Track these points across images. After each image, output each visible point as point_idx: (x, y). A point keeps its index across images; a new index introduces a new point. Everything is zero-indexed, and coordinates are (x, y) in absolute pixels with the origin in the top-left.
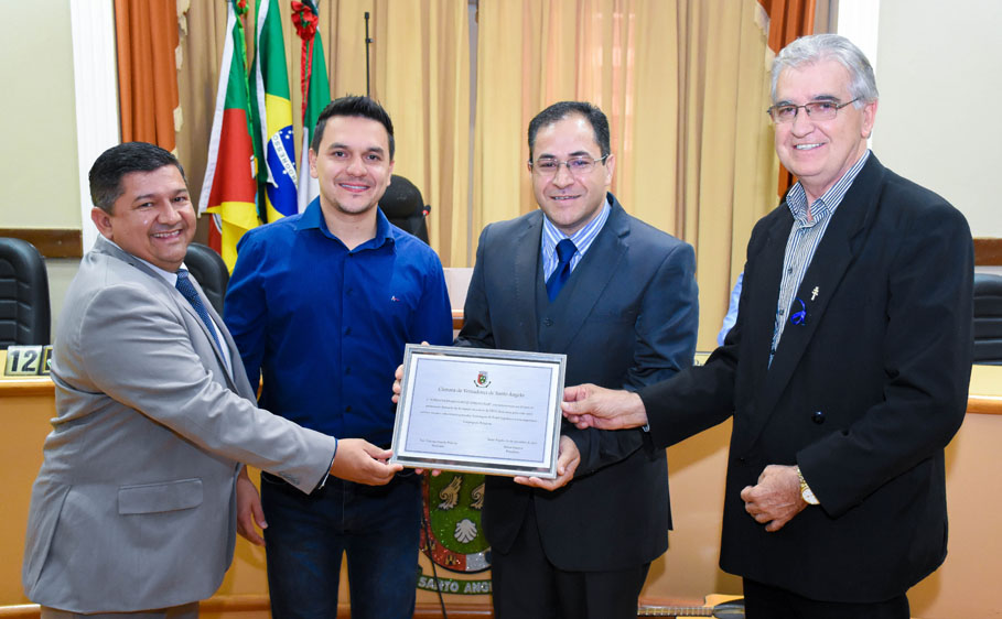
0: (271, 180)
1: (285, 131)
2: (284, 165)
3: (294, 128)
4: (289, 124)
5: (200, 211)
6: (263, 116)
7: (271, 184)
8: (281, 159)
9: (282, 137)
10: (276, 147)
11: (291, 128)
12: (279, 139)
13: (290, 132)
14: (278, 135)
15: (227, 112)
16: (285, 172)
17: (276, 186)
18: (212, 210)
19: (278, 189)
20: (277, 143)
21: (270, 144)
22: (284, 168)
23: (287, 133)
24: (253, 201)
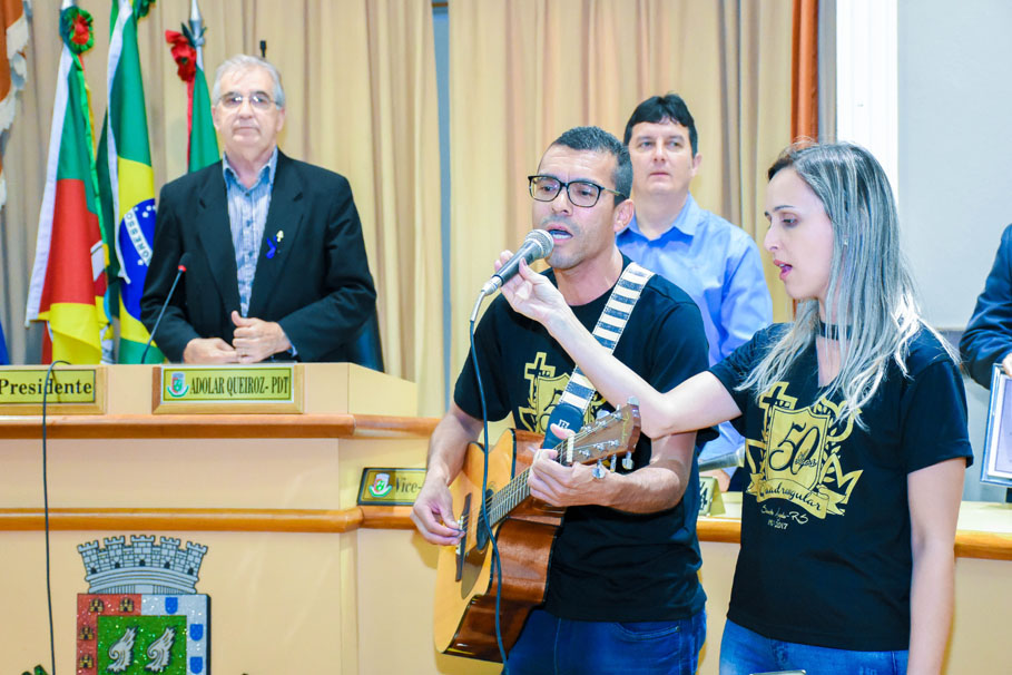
0: (122, 273)
1: (142, 207)
2: (140, 252)
4: (148, 197)
5: (28, 318)
6: (116, 188)
7: (122, 279)
8: (136, 245)
9: (139, 214)
10: (130, 229)
11: (151, 202)
12: (135, 219)
13: (149, 208)
14: (132, 212)
15: (60, 184)
16: (140, 262)
17: (128, 281)
18: (43, 316)
19: (131, 285)
20: (132, 223)
21: (123, 225)
22: (139, 258)
23: (145, 210)
24: (93, 302)
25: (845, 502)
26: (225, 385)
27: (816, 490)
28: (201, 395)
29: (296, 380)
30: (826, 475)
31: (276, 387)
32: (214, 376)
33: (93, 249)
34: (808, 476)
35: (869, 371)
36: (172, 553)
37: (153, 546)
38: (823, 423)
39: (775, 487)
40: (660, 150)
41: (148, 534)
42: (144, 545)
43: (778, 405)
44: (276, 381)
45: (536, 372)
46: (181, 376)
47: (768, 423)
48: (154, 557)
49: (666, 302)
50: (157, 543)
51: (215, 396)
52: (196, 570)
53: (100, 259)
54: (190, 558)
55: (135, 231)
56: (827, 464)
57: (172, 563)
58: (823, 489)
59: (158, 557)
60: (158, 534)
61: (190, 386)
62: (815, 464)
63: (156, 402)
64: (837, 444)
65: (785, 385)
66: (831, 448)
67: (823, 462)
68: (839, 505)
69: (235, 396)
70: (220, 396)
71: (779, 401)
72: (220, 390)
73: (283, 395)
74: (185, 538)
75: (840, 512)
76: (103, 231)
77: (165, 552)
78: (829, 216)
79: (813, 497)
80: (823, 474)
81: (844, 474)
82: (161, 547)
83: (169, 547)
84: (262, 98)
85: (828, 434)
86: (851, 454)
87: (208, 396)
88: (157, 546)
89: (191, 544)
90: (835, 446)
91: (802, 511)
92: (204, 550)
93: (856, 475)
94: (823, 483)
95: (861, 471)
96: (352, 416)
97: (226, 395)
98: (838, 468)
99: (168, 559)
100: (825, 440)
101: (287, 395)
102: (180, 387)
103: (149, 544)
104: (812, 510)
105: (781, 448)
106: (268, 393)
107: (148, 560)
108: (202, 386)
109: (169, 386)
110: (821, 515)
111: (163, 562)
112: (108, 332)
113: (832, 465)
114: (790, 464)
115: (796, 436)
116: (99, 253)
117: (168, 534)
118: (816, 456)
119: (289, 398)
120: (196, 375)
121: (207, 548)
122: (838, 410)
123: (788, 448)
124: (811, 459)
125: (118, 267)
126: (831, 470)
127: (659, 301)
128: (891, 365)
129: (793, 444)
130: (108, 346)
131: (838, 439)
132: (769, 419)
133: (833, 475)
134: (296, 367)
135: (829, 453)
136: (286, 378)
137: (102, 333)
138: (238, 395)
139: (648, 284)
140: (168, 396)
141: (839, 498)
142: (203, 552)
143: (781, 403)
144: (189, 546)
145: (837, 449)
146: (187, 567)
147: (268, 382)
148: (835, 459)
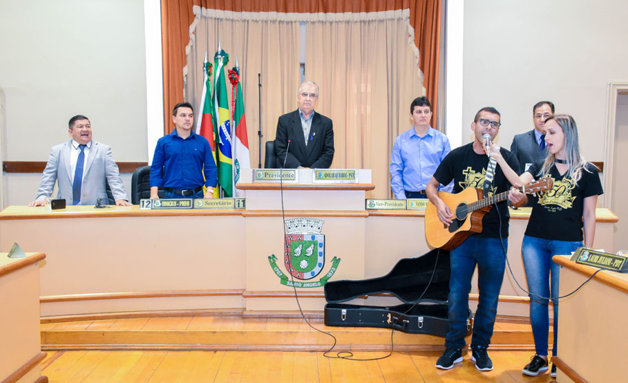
0: (221, 142)
1: (226, 122)
2: (226, 136)
6: (218, 116)
8: (225, 133)
10: (223, 129)
11: (229, 121)
12: (224, 126)
15: (204, 115)
16: (226, 139)
17: (223, 144)
21: (221, 127)
25: (572, 204)
26: (335, 175)
27: (564, 201)
31: (350, 176)
32: (331, 172)
34: (562, 198)
35: (577, 172)
36: (313, 223)
37: (308, 221)
38: (566, 185)
39: (549, 201)
40: (424, 114)
45: (468, 172)
48: (308, 224)
51: (332, 178)
52: (321, 228)
54: (319, 224)
56: (568, 195)
57: (313, 226)
58: (566, 201)
64: (571, 190)
65: (550, 175)
68: (570, 205)
73: (352, 178)
75: (570, 207)
77: (311, 223)
78: (563, 131)
79: (563, 203)
80: (567, 197)
82: (310, 221)
83: (312, 221)
84: (313, 95)
85: (568, 187)
86: (574, 192)
87: (329, 178)
91: (560, 207)
93: (575, 197)
97: (335, 178)
98: (571, 196)
100: (567, 189)
104: (563, 207)
105: (551, 191)
106: (348, 178)
107: (306, 225)
110: (566, 208)
111: (311, 225)
114: (555, 195)
115: (556, 188)
118: (565, 193)
121: (324, 222)
122: (571, 181)
124: (563, 194)
125: (219, 139)
128: (583, 171)
129: (555, 190)
133: (569, 197)
136: (353, 173)
138: (339, 178)
140: (317, 178)
141: (570, 203)
144: (318, 221)
146: (318, 227)
147: (348, 174)
148: (570, 194)
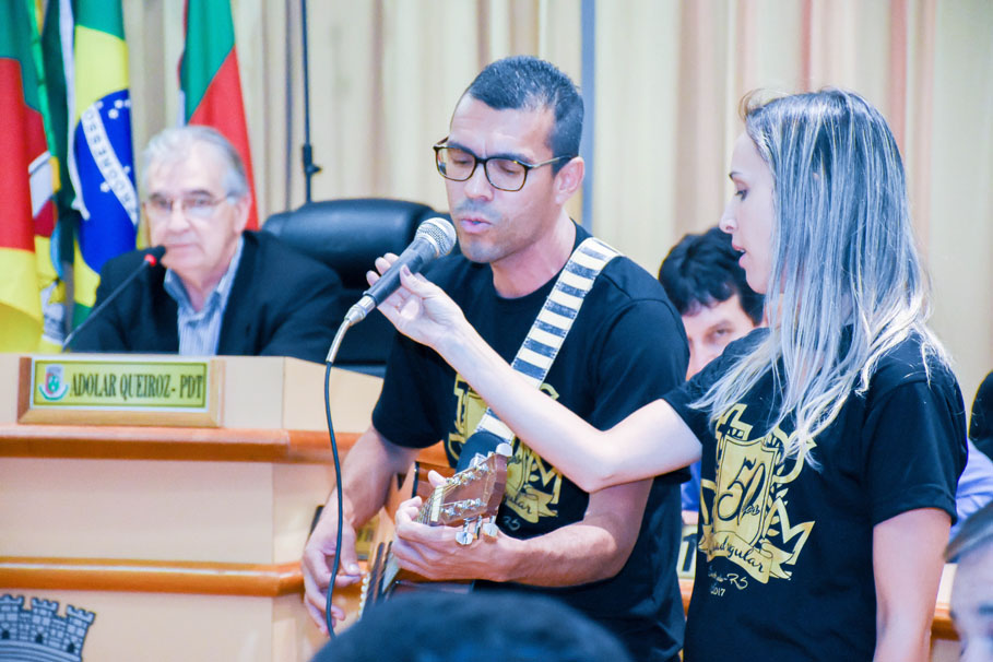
0: (78, 203)
1: (108, 102)
2: (105, 171)
3: (133, 94)
4: (118, 87)
6: (70, 72)
7: (77, 213)
8: (98, 160)
9: (104, 113)
10: (89, 136)
11: (124, 95)
12: (97, 120)
13: (119, 104)
14: (94, 109)
16: (104, 188)
17: (86, 215)
19: (90, 221)
20: (93, 127)
21: (80, 130)
22: (102, 179)
23: (112, 107)
24: (31, 247)
25: (793, 562)
26: (117, 385)
27: (758, 545)
28: (85, 398)
29: (213, 382)
30: (771, 527)
31: (186, 390)
32: (103, 371)
33: (32, 167)
34: (750, 526)
36: (47, 621)
37: (21, 610)
38: (769, 459)
39: (721, 542)
41: (15, 593)
42: (8, 608)
43: (730, 435)
44: (186, 380)
46: (59, 370)
47: (719, 458)
48: (21, 626)
49: (619, 299)
50: (27, 606)
51: (104, 399)
52: (78, 646)
53: (44, 181)
54: (71, 629)
55: (97, 139)
56: (772, 512)
57: (45, 635)
58: (766, 545)
59: (27, 627)
60: (29, 595)
61: (70, 384)
62: (758, 511)
63: (23, 407)
64: (784, 486)
65: (742, 408)
66: (777, 490)
67: (768, 509)
68: (784, 567)
69: (130, 400)
70: (111, 400)
71: (732, 429)
72: (111, 392)
73: (194, 400)
74: (65, 600)
75: (787, 575)
76: (50, 138)
77: (36, 619)
79: (754, 555)
80: (767, 526)
81: (792, 525)
82: (31, 612)
83: (43, 612)
85: (775, 473)
87: (94, 399)
88: (27, 612)
89: (73, 609)
90: (781, 489)
91: (742, 572)
92: (89, 619)
93: (806, 527)
94: (767, 536)
95: (813, 523)
96: (286, 434)
97: (119, 398)
98: (784, 518)
99: (41, 629)
100: (770, 480)
101: (200, 401)
102: (57, 387)
103: (16, 609)
104: (753, 572)
105: (731, 490)
106: (174, 398)
107: (13, 631)
108: (86, 385)
109: (42, 383)
110: (763, 578)
111: (34, 633)
112: (57, 293)
113: (777, 514)
114: (737, 512)
115: (746, 476)
116: (45, 171)
117: (42, 595)
118: (759, 502)
119: (203, 406)
120: (78, 370)
121: (94, 615)
122: (788, 442)
123: (737, 491)
124: (754, 505)
125: (73, 194)
126: (776, 520)
127: (612, 296)
129: (742, 485)
130: (57, 313)
131: (784, 480)
132: (720, 451)
133: (778, 527)
134: (213, 362)
135: (774, 499)
136: (199, 377)
137: (46, 294)
138: (134, 400)
139: (603, 272)
140: (40, 398)
141: (785, 557)
142: (89, 620)
143: (734, 432)
144: (70, 612)
145: (783, 493)
146: (67, 641)
147: (175, 383)
148: (780, 506)
